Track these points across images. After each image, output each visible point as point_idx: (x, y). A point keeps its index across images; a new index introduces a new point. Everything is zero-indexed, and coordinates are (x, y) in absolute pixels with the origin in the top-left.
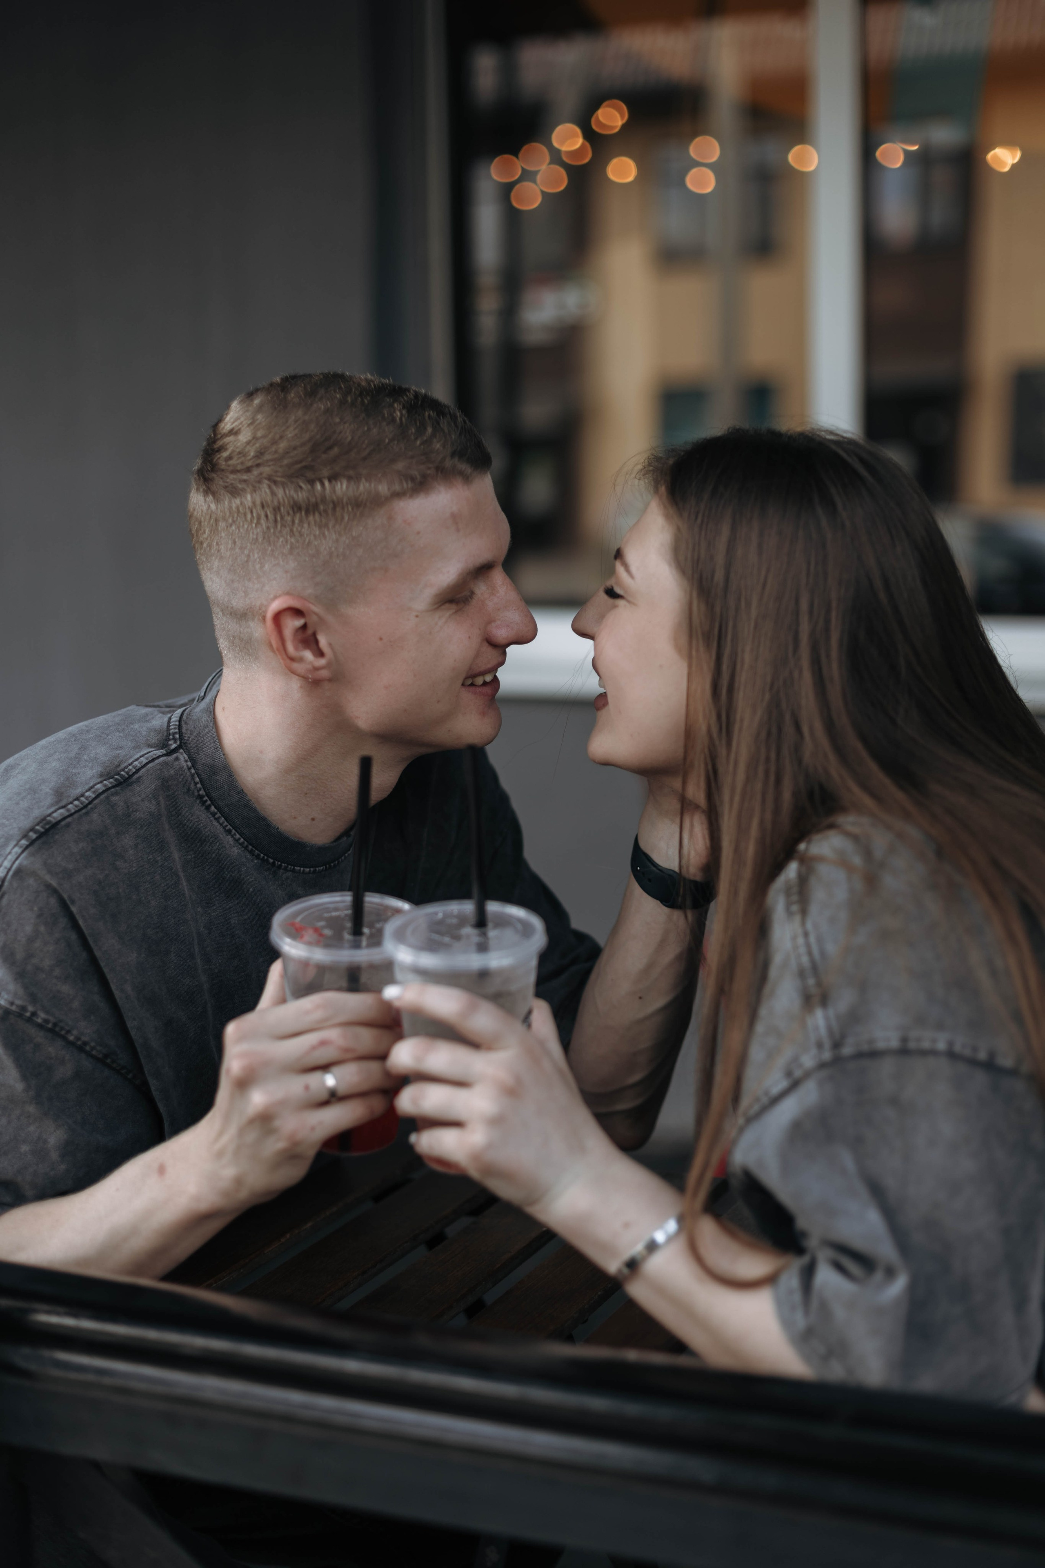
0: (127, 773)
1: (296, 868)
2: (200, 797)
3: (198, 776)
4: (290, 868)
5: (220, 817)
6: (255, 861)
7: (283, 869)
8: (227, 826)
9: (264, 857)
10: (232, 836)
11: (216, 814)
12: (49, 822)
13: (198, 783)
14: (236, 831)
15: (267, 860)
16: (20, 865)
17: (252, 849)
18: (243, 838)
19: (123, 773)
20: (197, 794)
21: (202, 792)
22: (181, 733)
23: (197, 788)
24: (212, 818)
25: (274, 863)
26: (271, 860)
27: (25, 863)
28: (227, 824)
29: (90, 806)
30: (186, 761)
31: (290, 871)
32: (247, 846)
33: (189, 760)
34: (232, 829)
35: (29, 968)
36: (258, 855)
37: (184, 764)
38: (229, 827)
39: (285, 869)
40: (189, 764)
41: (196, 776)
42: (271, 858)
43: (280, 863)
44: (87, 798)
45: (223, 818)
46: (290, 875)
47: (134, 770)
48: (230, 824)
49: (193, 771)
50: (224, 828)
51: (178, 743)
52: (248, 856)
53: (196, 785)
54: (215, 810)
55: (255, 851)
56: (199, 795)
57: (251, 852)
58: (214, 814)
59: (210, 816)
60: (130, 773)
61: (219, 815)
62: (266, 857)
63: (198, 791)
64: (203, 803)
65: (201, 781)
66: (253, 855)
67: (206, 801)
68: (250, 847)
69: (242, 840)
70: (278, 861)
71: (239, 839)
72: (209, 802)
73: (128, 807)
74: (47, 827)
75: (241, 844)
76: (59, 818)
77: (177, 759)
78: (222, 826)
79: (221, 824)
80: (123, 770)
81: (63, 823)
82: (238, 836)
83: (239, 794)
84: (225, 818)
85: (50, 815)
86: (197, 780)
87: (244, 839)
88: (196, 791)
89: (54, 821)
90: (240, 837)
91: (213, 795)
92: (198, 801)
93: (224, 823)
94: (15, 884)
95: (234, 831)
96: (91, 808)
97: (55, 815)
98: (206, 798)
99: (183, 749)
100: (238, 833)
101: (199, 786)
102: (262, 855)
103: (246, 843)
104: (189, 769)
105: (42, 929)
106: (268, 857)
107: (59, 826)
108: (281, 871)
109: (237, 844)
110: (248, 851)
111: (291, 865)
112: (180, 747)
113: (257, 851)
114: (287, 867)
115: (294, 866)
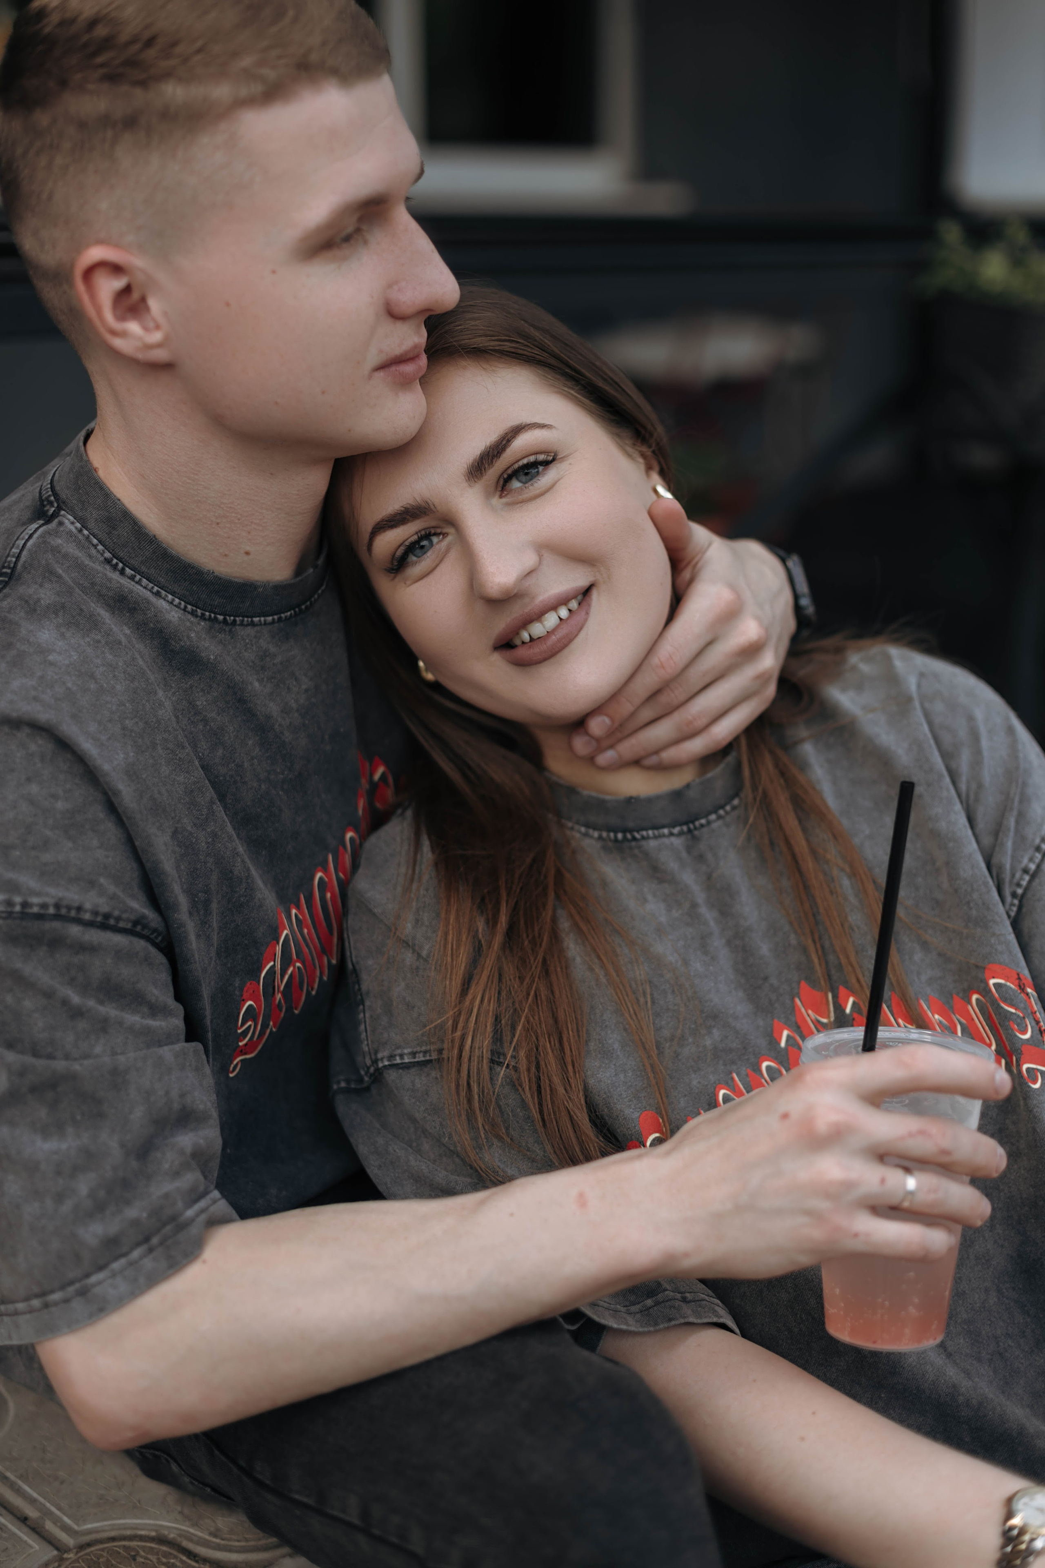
1: (254, 619)
2: (108, 561)
3: (94, 537)
4: (248, 621)
5: (140, 579)
6: (203, 624)
7: (239, 625)
8: (153, 588)
9: (210, 616)
10: (165, 600)
11: (135, 576)
13: (97, 545)
14: (165, 591)
15: (216, 618)
17: (192, 609)
18: (176, 597)
20: (102, 559)
21: (108, 555)
23: (98, 551)
24: (133, 583)
25: (225, 620)
26: (221, 618)
28: (153, 585)
30: (73, 523)
31: (248, 625)
32: (186, 607)
33: (75, 521)
34: (159, 589)
36: (203, 615)
37: (72, 528)
38: (156, 588)
39: (242, 624)
40: (78, 525)
41: (92, 537)
42: (220, 615)
43: (232, 618)
45: (145, 580)
46: (250, 631)
47: (14, 559)
48: (155, 585)
49: (86, 532)
50: (151, 590)
51: (56, 505)
52: (192, 619)
53: (96, 548)
54: (133, 573)
55: (196, 611)
56: (105, 559)
57: (193, 613)
58: (132, 578)
59: (129, 581)
61: (138, 577)
62: (213, 615)
63: (102, 555)
64: (115, 567)
65: (100, 542)
66: (197, 616)
67: (117, 564)
68: (189, 607)
69: (177, 601)
70: (230, 616)
71: (173, 600)
72: (121, 565)
73: (27, 602)
75: (178, 606)
77: (61, 524)
78: (148, 589)
79: (145, 588)
82: (170, 597)
83: (151, 543)
84: (147, 580)
86: (95, 541)
87: (179, 599)
88: (99, 556)
90: (173, 597)
91: (121, 554)
92: (108, 567)
93: (148, 585)
95: (163, 593)
98: (115, 561)
99: (64, 510)
100: (168, 593)
101: (100, 547)
102: (207, 614)
103: (183, 603)
104: (80, 531)
106: (215, 613)
108: (237, 627)
109: (173, 607)
110: (189, 613)
111: (247, 617)
112: (59, 508)
113: (198, 610)
114: (243, 621)
115: (252, 617)
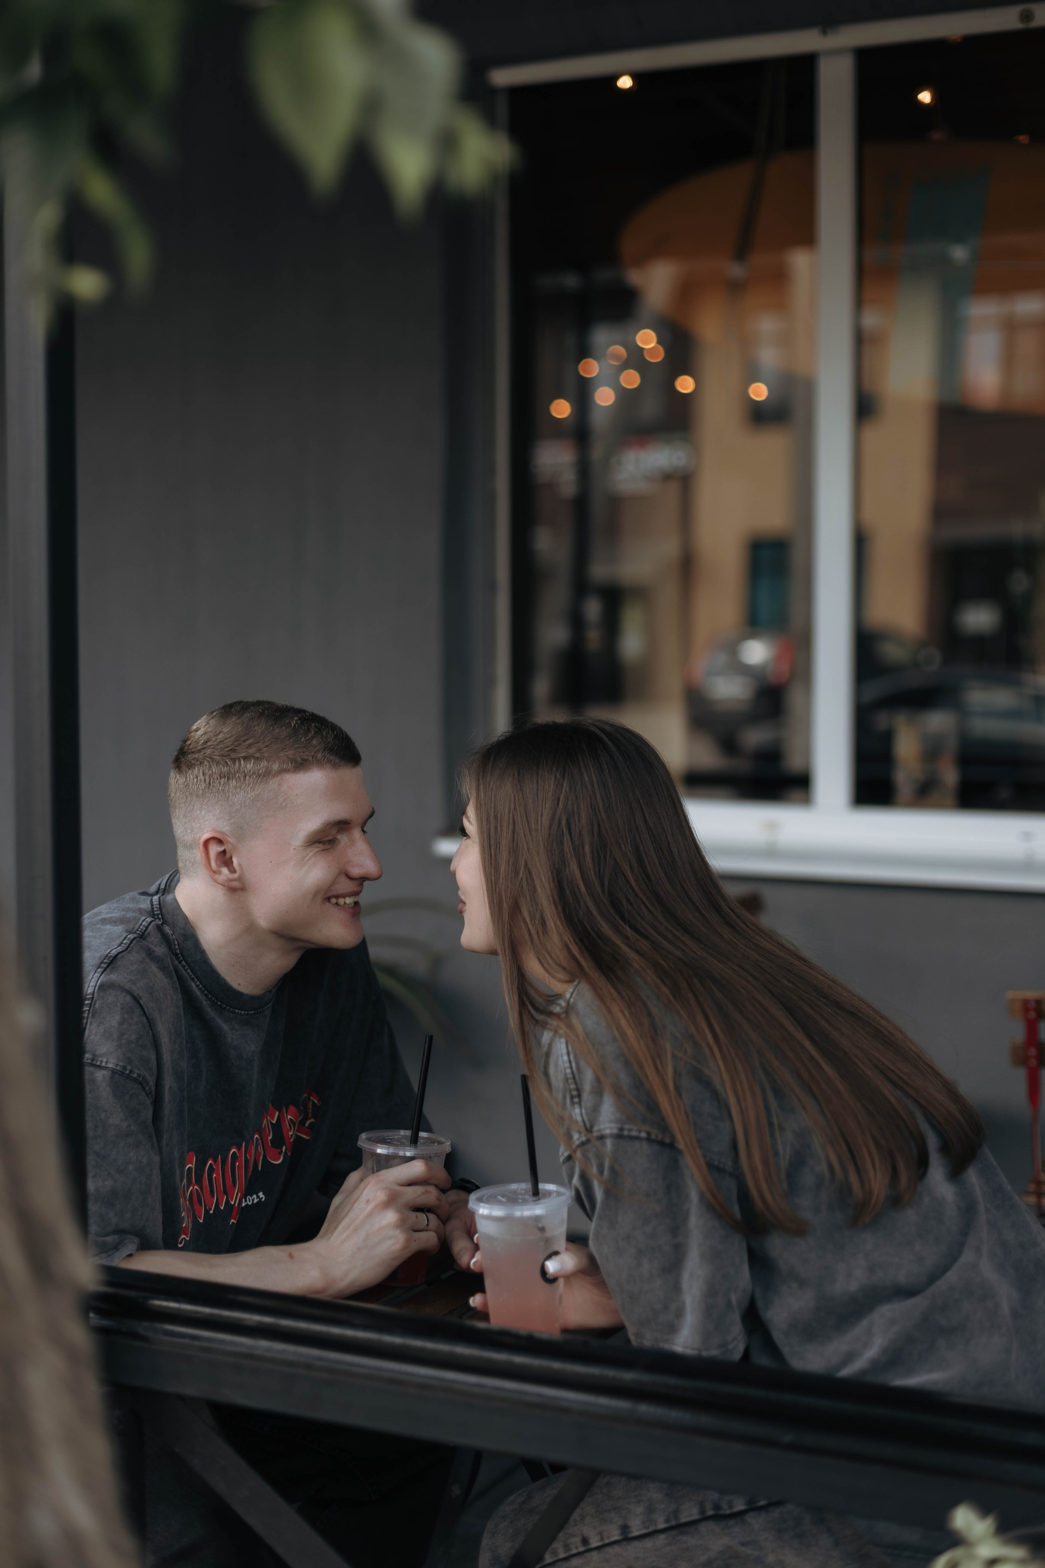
0: (141, 931)
2: (177, 954)
3: (176, 940)
4: (232, 1010)
5: (187, 969)
6: (208, 1002)
9: (214, 1000)
12: (111, 956)
13: (176, 945)
15: (217, 1002)
16: (102, 982)
17: (207, 994)
19: (138, 932)
20: (175, 952)
21: (179, 952)
22: (162, 914)
23: (175, 948)
24: (183, 969)
25: (221, 1005)
26: (219, 1003)
27: (105, 979)
28: (192, 974)
29: (129, 949)
31: (232, 1012)
32: (204, 991)
33: (170, 930)
34: (195, 977)
35: (123, 1041)
36: (211, 998)
37: (169, 932)
40: (171, 932)
42: (220, 1002)
43: (225, 1006)
44: (125, 944)
45: (189, 970)
46: (231, 1015)
47: (144, 929)
49: (174, 937)
50: (190, 976)
51: (162, 920)
52: (204, 998)
54: (186, 964)
58: (184, 967)
59: (182, 967)
60: (143, 931)
61: (187, 967)
62: (216, 1000)
63: (176, 950)
64: (178, 958)
65: (178, 944)
66: (207, 997)
67: (181, 957)
68: (206, 992)
70: (224, 1004)
74: (111, 959)
75: (200, 989)
76: (116, 953)
79: (188, 974)
80: (138, 930)
81: (119, 956)
83: (202, 953)
85: (109, 953)
86: (176, 943)
89: (114, 955)
91: (185, 953)
92: (175, 957)
93: (190, 973)
94: (102, 994)
96: (130, 950)
97: (112, 952)
99: (165, 924)
101: (177, 947)
102: (213, 999)
103: (203, 988)
104: (172, 935)
105: (126, 1016)
106: (217, 1000)
107: (118, 958)
108: (226, 1011)
109: (197, 988)
110: (204, 994)
111: (233, 1008)
112: (163, 922)
113: (210, 995)
114: (230, 1009)
115: (235, 1009)
